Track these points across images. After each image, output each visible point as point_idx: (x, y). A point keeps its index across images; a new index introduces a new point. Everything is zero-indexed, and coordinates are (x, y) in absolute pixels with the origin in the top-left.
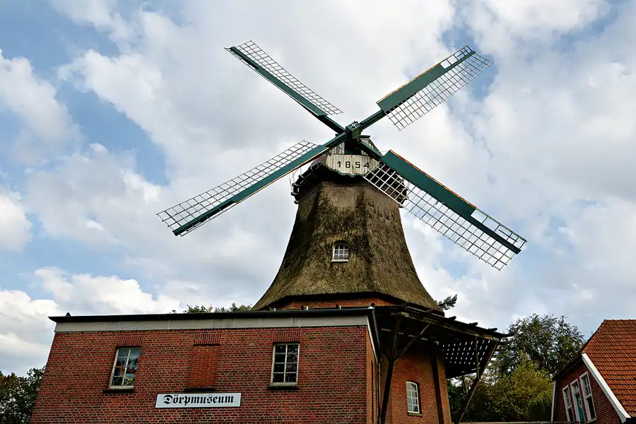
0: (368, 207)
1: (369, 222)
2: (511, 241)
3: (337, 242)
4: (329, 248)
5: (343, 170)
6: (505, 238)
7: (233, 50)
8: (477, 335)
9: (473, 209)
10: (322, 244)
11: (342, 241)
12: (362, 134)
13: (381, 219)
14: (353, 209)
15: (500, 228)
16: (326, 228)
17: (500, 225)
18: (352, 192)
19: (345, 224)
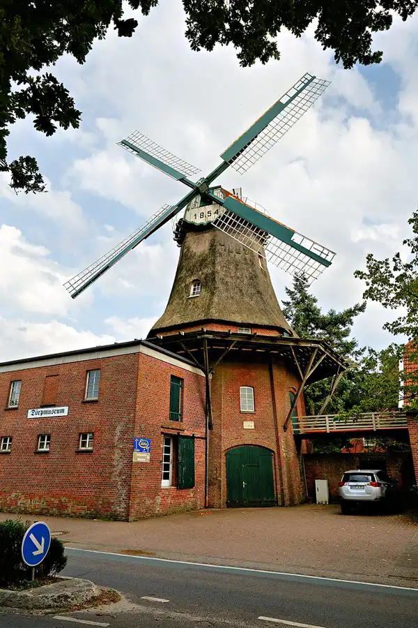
0: (219, 247)
1: (219, 259)
2: (323, 256)
3: (194, 281)
4: (187, 287)
5: (198, 221)
6: (318, 253)
7: (124, 143)
8: (292, 344)
9: (292, 232)
10: (183, 285)
11: (197, 280)
12: (210, 186)
13: (232, 255)
14: (207, 252)
15: (315, 246)
16: (187, 271)
17: (314, 243)
18: (207, 236)
19: (201, 265)
